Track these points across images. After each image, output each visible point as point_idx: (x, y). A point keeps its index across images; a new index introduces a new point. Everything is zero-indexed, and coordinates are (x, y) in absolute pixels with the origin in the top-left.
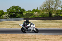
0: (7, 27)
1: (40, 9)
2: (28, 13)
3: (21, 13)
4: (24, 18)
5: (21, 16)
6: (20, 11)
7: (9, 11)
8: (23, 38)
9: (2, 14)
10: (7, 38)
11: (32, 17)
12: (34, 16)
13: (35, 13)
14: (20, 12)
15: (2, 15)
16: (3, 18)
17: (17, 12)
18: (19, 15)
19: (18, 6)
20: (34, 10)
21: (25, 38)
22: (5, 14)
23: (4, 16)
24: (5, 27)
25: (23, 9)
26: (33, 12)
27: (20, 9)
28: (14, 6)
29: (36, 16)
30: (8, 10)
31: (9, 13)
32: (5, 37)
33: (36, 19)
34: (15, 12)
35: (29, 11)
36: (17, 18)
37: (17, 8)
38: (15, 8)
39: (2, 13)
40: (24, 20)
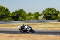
0: (42, 28)
3: (56, 15)
4: (59, 20)
5: (56, 18)
6: (55, 13)
7: (45, 13)
9: (38, 15)
10: (42, 39)
14: (55, 14)
15: (38, 16)
16: (38, 19)
18: (54, 17)
19: (53, 8)
23: (40, 17)
24: (40, 28)
25: (58, 11)
27: (55, 11)
31: (45, 15)
32: (40, 38)
34: (50, 14)
36: (52, 19)
37: (52, 10)
39: (38, 14)
40: (59, 22)
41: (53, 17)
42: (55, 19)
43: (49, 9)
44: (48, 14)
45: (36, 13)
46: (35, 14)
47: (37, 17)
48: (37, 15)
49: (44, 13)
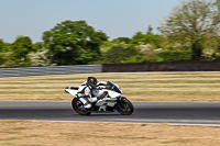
0: (43, 96)
1: (160, 33)
2: (119, 47)
3: (94, 46)
4: (104, 65)
5: (94, 57)
6: (88, 39)
7: (51, 39)
8: (99, 134)
9: (25, 49)
10: (42, 136)
11: (133, 59)
12: (138, 59)
13: (144, 47)
14: (89, 43)
15: (26, 53)
16: (28, 63)
17: (80, 44)
18: (84, 54)
19: (83, 22)
20: (139, 36)
21: (107, 134)
22: (35, 51)
23: (33, 56)
24: (36, 96)
25: (99, 34)
26: (136, 43)
27: (89, 31)
28: (67, 22)
29: (145, 58)
30: (47, 35)
31: (52, 48)
32: (35, 132)
33: (146, 67)
34: (71, 45)
35: (121, 39)
36: (80, 63)
37: (79, 28)
38: (71, 27)
39: (25, 46)
40: (104, 71)
41: (83, 56)
42: (90, 60)
43: (68, 26)
44: (64, 45)
45: (19, 40)
46: (14, 46)
47: (23, 54)
48: (23, 48)
49: (47, 41)
